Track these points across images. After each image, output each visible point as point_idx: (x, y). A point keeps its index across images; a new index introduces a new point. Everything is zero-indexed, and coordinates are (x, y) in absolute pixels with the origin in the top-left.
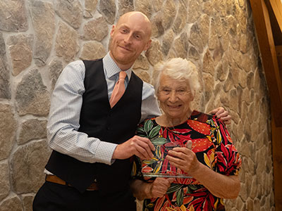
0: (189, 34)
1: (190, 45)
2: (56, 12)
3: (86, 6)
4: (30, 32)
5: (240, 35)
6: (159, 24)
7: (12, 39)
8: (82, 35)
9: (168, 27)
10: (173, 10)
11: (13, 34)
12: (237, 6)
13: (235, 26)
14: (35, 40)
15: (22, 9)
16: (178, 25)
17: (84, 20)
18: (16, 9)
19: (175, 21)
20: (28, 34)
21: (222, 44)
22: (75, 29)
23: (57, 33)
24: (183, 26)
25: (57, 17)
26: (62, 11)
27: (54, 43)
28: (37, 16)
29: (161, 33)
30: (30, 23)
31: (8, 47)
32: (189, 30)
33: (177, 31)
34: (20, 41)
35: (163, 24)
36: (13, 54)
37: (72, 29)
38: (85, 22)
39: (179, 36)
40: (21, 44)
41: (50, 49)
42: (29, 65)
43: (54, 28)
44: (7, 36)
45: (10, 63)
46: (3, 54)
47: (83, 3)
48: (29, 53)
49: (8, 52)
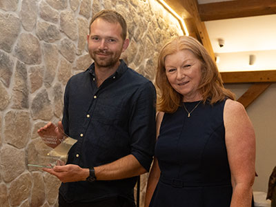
0: (145, 66)
1: (145, 74)
2: (59, 51)
3: (78, 47)
4: (43, 64)
6: (125, 59)
7: (31, 69)
8: (75, 66)
9: (131, 61)
10: (135, 49)
11: (32, 66)
14: (45, 69)
15: (38, 49)
16: (138, 60)
18: (35, 50)
19: (136, 57)
20: (41, 65)
22: (71, 62)
23: (59, 65)
24: (142, 60)
25: (59, 54)
26: (63, 51)
27: (57, 72)
28: (47, 53)
30: (43, 58)
31: (29, 74)
32: (146, 63)
33: (137, 64)
34: (36, 70)
35: (128, 59)
36: (31, 79)
37: (68, 62)
38: (77, 58)
39: (138, 68)
40: (37, 72)
41: (54, 76)
42: (41, 86)
43: (57, 62)
44: (28, 67)
45: (29, 85)
46: (25, 79)
47: (76, 45)
48: (41, 78)
49: (29, 77)
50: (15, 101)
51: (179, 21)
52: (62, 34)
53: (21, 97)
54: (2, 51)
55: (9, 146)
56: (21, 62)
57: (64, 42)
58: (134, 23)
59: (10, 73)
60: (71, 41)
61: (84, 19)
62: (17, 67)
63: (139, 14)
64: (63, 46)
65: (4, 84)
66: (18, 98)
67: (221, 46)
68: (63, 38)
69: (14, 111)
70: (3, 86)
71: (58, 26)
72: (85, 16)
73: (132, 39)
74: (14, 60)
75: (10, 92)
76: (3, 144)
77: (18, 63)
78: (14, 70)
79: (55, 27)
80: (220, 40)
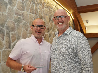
2: (22, 27)
4: (16, 32)
6: (48, 29)
9: (51, 30)
10: (52, 25)
11: (12, 32)
12: (70, 24)
14: (17, 34)
15: (14, 26)
16: (53, 29)
17: (29, 28)
18: (13, 26)
20: (15, 32)
22: (27, 31)
23: (22, 32)
24: (55, 29)
25: (22, 28)
26: (23, 26)
28: (18, 28)
29: (49, 31)
30: (16, 29)
31: (11, 36)
33: (53, 31)
34: (14, 34)
35: (49, 29)
36: (12, 37)
37: (26, 31)
39: (53, 32)
40: (14, 35)
41: (20, 36)
42: (15, 40)
43: (22, 31)
44: (11, 33)
45: (11, 40)
46: (9, 37)
47: (29, 24)
48: (15, 37)
49: (11, 37)
50: (6, 46)
51: (70, 13)
52: (23, 20)
53: (8, 44)
54: (1, 27)
55: (3, 63)
56: (8, 31)
57: (24, 23)
58: (51, 15)
59: (4, 35)
60: (27, 23)
61: (32, 14)
62: (6, 33)
63: (53, 11)
64: (24, 25)
65: (2, 40)
66: (7, 45)
67: (87, 23)
68: (24, 21)
69: (5, 49)
70: (1, 40)
71: (21, 17)
72: (32, 13)
73: (51, 21)
74: (5, 30)
75: (4, 42)
76: (1, 62)
78: (5, 34)
79: (21, 18)
80: (87, 21)
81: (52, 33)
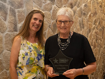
0: (83, 8)
1: (83, 12)
4: (24, 8)
5: (104, 8)
6: (71, 4)
7: (18, 11)
8: (43, 9)
9: (75, 5)
11: (18, 9)
13: (102, 4)
14: (26, 11)
16: (79, 5)
17: (43, 4)
19: (77, 3)
20: (24, 9)
21: (97, 11)
22: (40, 7)
24: (81, 5)
25: (34, 3)
26: (36, 1)
28: (27, 3)
29: (72, 7)
30: (24, 5)
31: (17, 14)
32: (83, 6)
33: (78, 6)
34: (21, 11)
35: (73, 4)
36: (18, 16)
38: (44, 4)
39: (79, 9)
40: (21, 13)
42: (24, 20)
44: (16, 10)
45: (17, 19)
46: (15, 16)
48: (24, 16)
49: (17, 16)
50: (10, 28)
53: (13, 26)
54: (1, 2)
55: (8, 51)
56: (12, 8)
59: (6, 14)
62: (10, 11)
65: (3, 19)
66: (11, 26)
69: (9, 33)
74: (8, 6)
75: (7, 24)
76: (4, 50)
77: (11, 8)
78: (9, 12)
81: (76, 10)
